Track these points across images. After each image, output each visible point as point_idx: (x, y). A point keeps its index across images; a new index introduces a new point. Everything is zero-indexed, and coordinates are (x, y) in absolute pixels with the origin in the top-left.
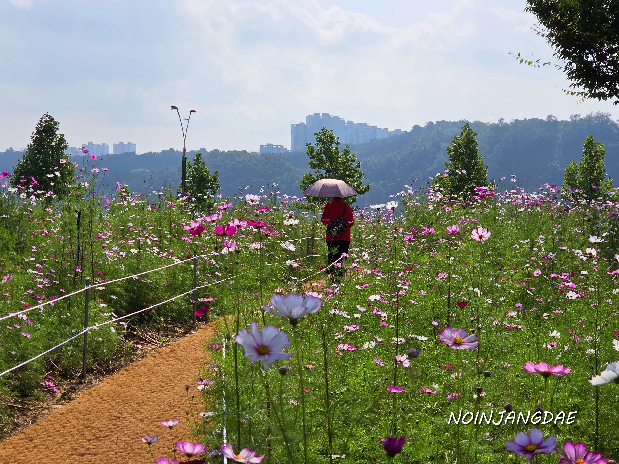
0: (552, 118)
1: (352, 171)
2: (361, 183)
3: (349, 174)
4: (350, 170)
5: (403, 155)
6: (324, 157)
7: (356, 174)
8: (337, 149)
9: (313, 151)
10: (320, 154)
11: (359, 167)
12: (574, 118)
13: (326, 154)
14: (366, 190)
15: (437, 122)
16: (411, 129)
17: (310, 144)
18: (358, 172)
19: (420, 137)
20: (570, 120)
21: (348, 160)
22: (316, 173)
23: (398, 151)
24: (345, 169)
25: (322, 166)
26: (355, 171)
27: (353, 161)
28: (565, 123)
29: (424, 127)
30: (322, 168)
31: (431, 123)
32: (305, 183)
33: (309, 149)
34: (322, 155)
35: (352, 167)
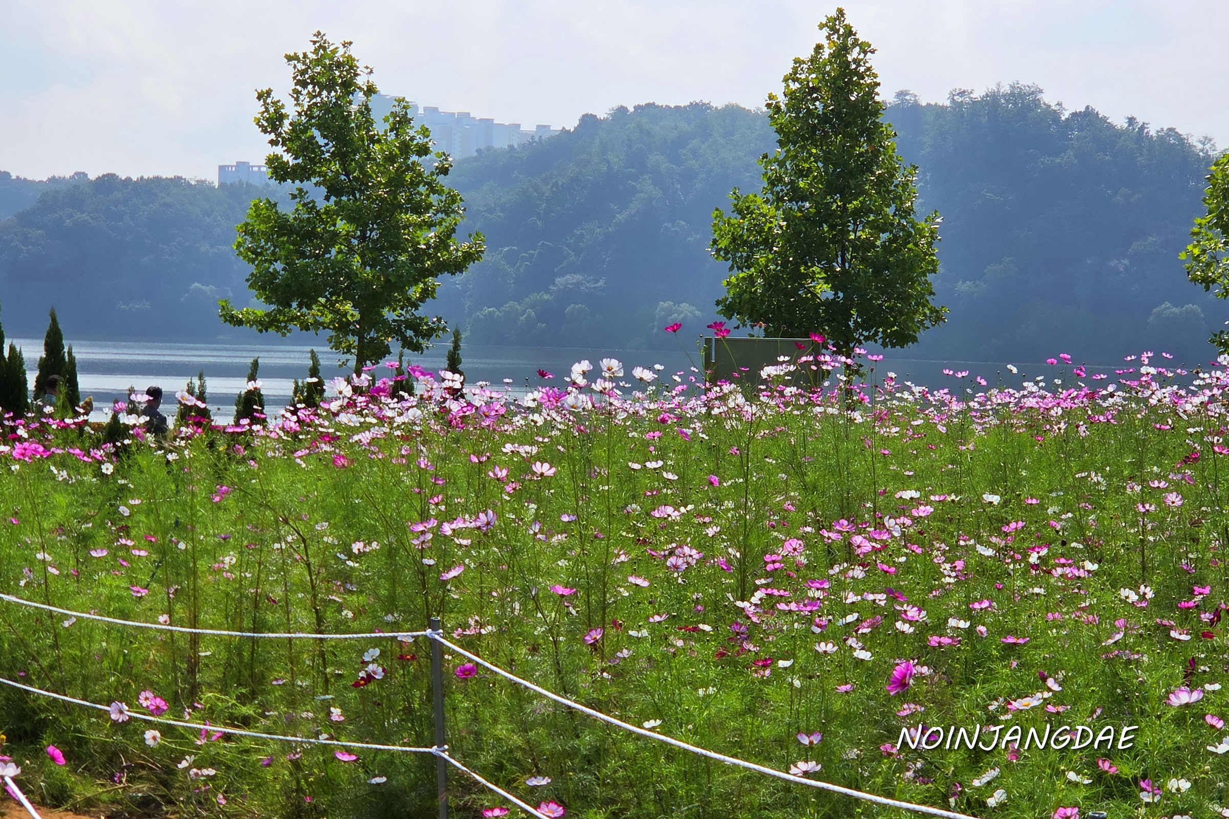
0: (908, 97)
1: (422, 189)
2: (454, 230)
3: (409, 201)
4: (414, 184)
5: (556, 184)
6: (321, 141)
7: (434, 199)
8: (368, 110)
9: (281, 117)
10: (306, 130)
11: (444, 171)
12: (958, 99)
13: (328, 128)
14: (469, 257)
15: (637, 108)
16: (576, 123)
17: (269, 93)
18: (440, 192)
19: (597, 141)
20: (948, 103)
21: (405, 148)
22: (294, 197)
23: (544, 175)
24: (396, 183)
25: (314, 173)
26: (433, 190)
27: (423, 150)
28: (937, 111)
29: (605, 120)
30: (314, 180)
31: (622, 110)
32: (252, 234)
33: (267, 110)
34: (315, 132)
35: (420, 174)
